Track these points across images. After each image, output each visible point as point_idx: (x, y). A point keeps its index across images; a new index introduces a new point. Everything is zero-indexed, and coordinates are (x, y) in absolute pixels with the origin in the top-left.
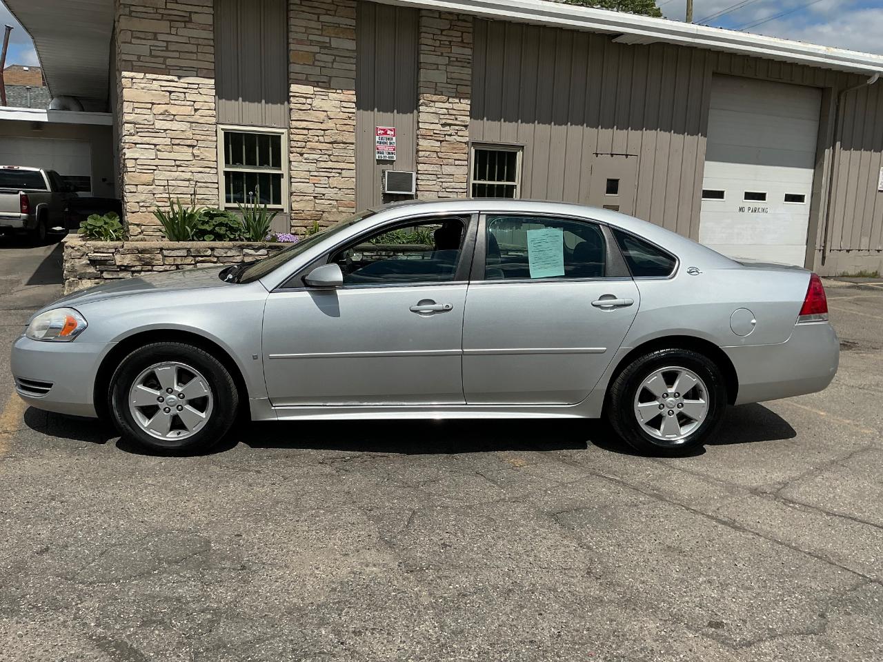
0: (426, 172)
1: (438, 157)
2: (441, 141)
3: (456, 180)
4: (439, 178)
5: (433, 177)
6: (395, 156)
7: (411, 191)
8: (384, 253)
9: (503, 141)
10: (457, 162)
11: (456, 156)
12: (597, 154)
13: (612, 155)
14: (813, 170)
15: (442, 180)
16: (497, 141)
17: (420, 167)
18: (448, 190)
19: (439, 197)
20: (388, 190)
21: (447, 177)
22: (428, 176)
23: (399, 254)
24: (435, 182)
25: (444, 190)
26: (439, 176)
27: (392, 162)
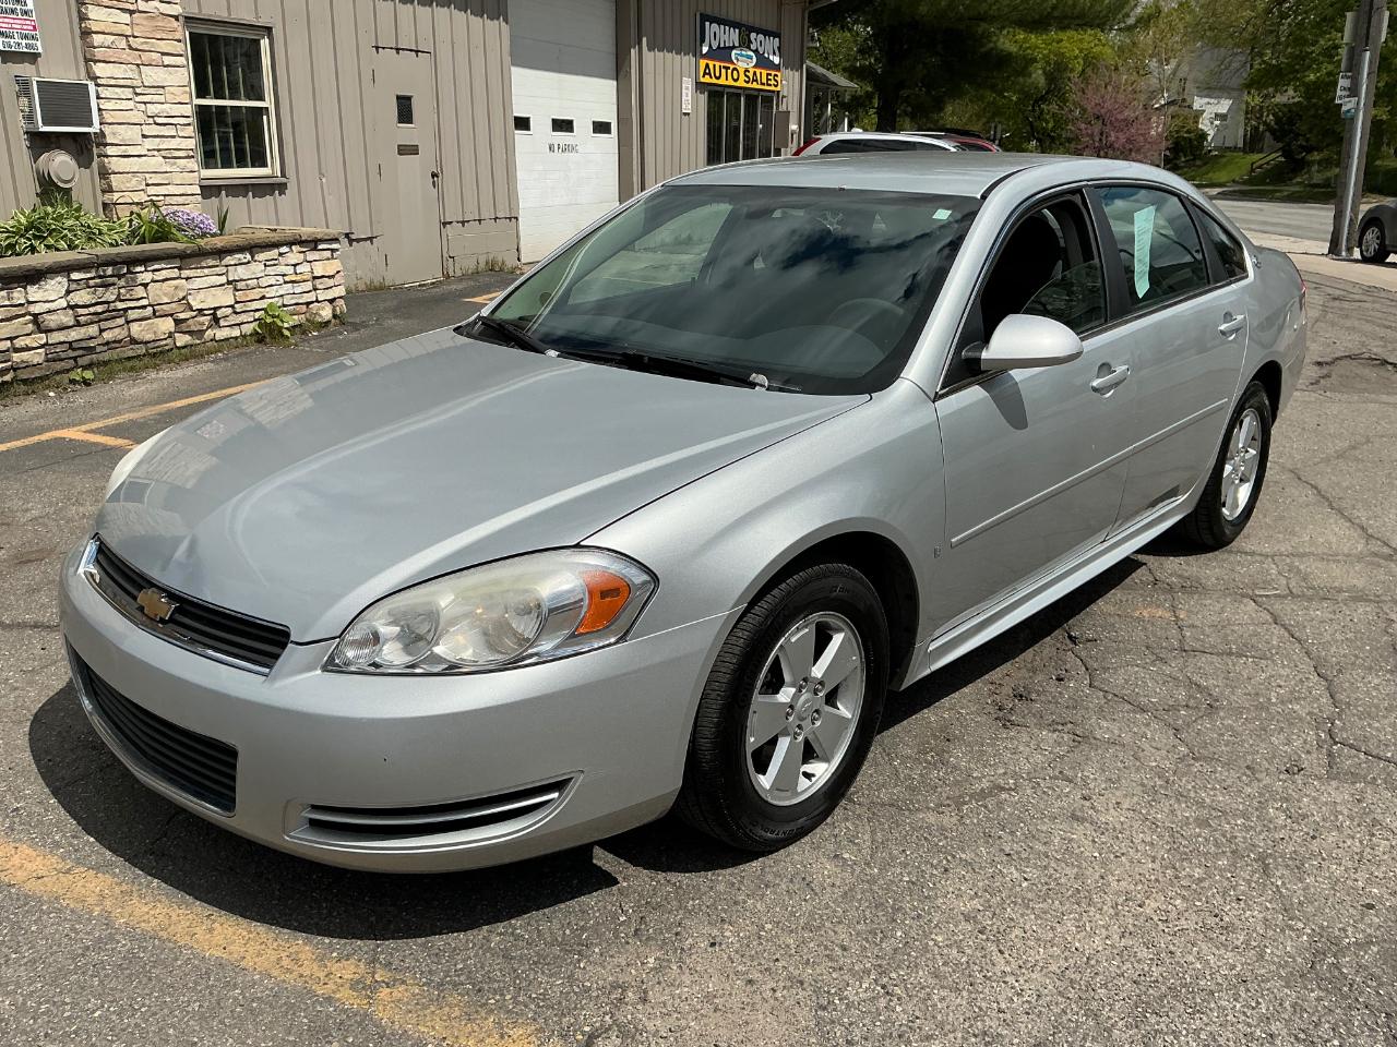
0: (113, 82)
1: (130, 48)
2: (131, 12)
3: (170, 98)
4: (137, 94)
5: (128, 93)
6: (39, 43)
7: (90, 124)
8: (109, 271)
9: (236, 16)
10: (168, 60)
11: (165, 46)
12: (377, 48)
13: (398, 50)
14: (615, 83)
15: (145, 98)
16: (223, 15)
17: (99, 69)
18: (159, 120)
19: (144, 136)
20: (44, 124)
21: (152, 91)
22: (117, 90)
23: (138, 269)
24: (130, 104)
25: (151, 121)
26: (138, 91)
27: (33, 58)
